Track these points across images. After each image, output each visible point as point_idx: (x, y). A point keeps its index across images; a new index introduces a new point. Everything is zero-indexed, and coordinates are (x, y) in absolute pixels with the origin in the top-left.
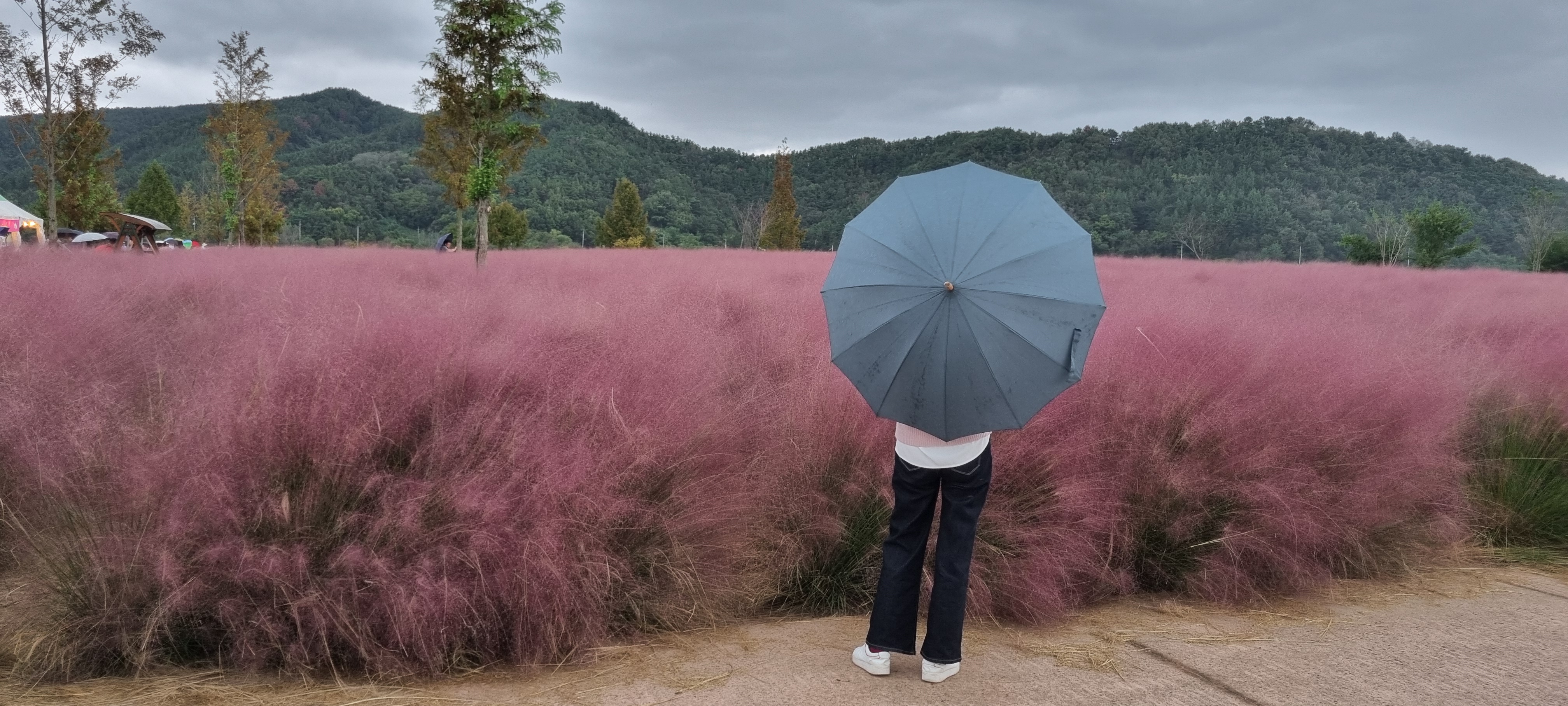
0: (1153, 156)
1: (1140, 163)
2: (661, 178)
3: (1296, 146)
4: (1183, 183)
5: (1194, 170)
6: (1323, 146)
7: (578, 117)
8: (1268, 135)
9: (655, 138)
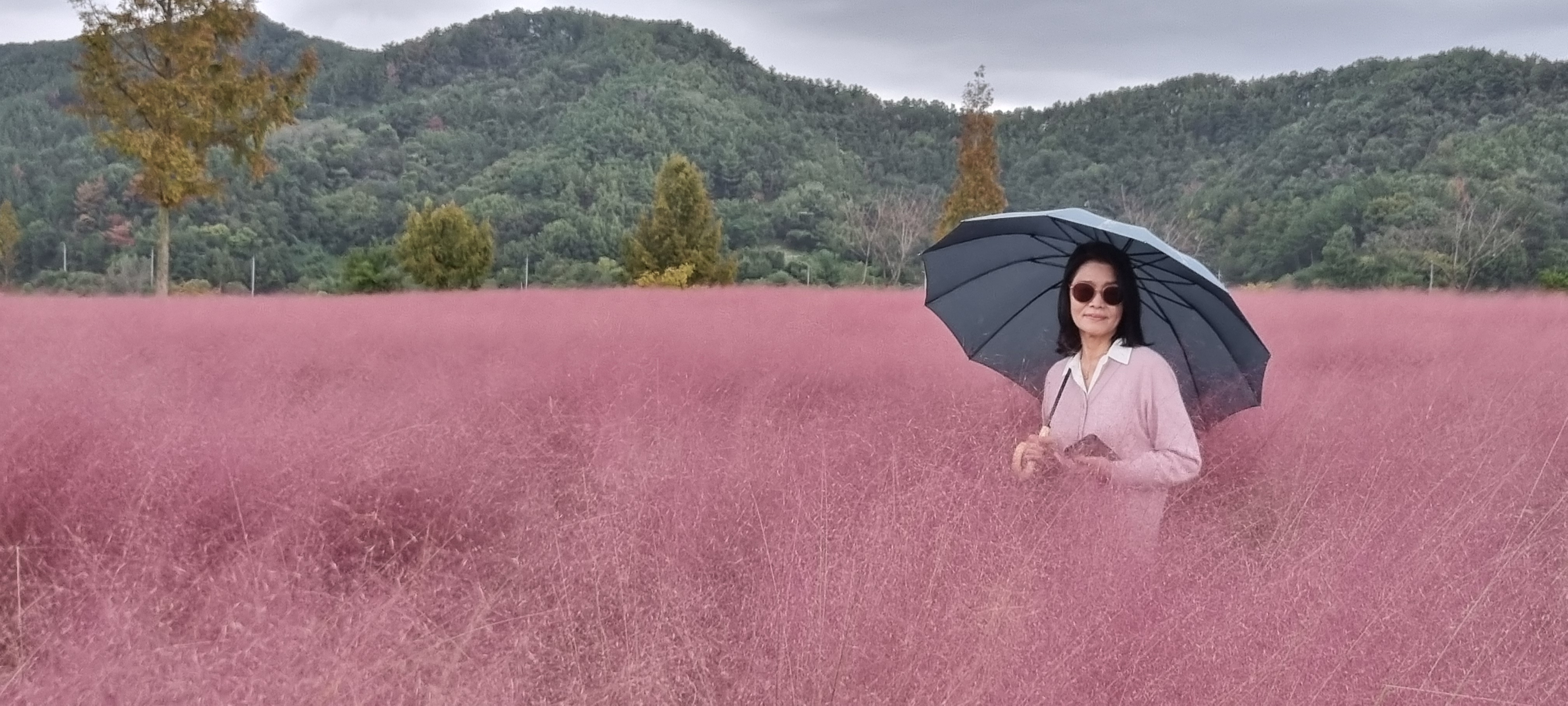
2: (804, 157)
7: (655, 51)
9: (797, 86)
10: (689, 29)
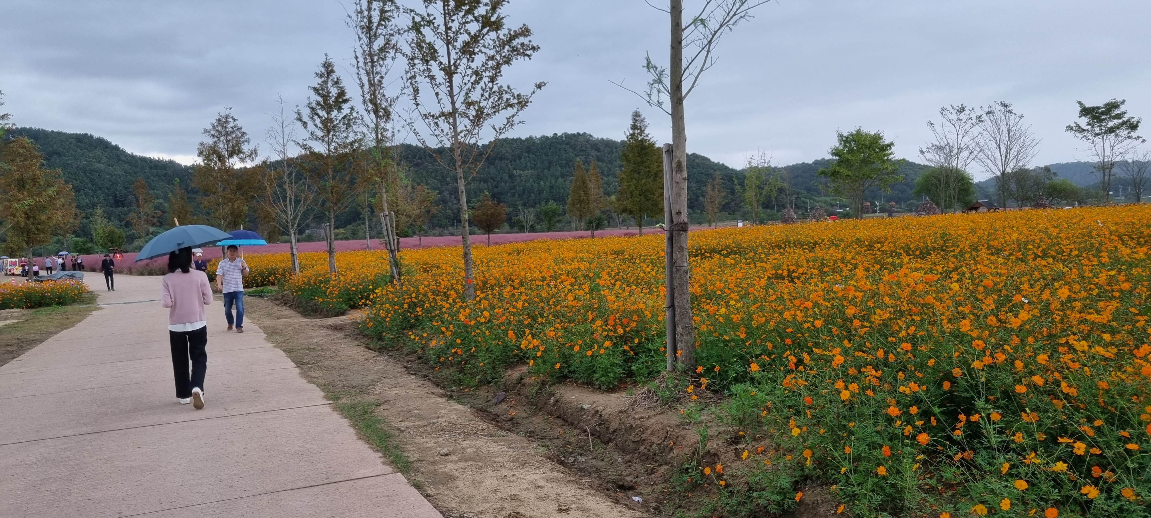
0: (501, 159)
1: (493, 164)
3: (583, 150)
4: (520, 176)
5: (526, 168)
6: (598, 150)
7: (77, 146)
8: (567, 144)
9: (144, 160)
10: (92, 137)
